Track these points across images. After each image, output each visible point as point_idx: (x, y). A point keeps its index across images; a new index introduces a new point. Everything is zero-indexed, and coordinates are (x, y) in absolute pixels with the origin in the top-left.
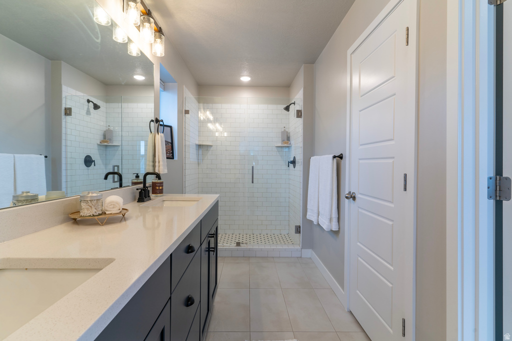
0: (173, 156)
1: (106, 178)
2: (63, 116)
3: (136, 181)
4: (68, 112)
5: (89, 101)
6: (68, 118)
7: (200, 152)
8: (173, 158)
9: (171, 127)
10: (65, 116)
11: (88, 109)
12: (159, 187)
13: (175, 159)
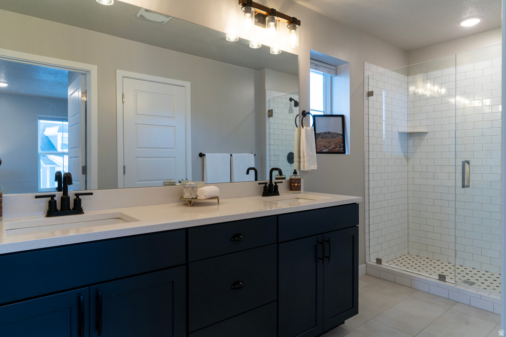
0: (344, 150)
1: (248, 173)
2: (267, 118)
3: (279, 177)
4: (271, 114)
5: (291, 100)
6: (271, 118)
7: (411, 142)
8: (344, 153)
9: (343, 117)
10: (268, 118)
11: (291, 107)
12: (295, 183)
13: (346, 153)
